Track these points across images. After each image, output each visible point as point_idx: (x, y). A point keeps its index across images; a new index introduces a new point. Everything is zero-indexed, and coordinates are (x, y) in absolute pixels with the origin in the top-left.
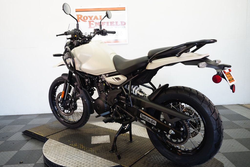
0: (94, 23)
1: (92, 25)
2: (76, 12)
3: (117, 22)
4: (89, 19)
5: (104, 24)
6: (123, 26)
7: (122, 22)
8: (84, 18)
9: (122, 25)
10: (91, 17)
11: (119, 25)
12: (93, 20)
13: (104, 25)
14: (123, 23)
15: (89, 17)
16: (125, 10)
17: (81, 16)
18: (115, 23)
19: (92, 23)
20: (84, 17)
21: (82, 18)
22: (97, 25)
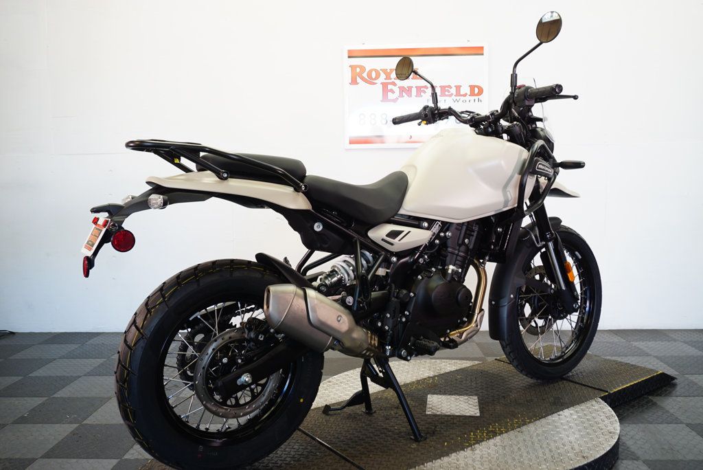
0: (396, 89)
1: (390, 94)
2: (349, 57)
3: (458, 88)
4: (383, 76)
5: (425, 92)
6: (476, 98)
7: (472, 88)
8: (369, 75)
9: (472, 94)
10: (389, 71)
11: (465, 95)
12: (393, 80)
13: (422, 94)
14: (476, 90)
15: (384, 71)
16: (483, 54)
17: (363, 68)
18: (453, 91)
19: (390, 87)
20: (370, 71)
21: (365, 75)
22: (404, 94)
